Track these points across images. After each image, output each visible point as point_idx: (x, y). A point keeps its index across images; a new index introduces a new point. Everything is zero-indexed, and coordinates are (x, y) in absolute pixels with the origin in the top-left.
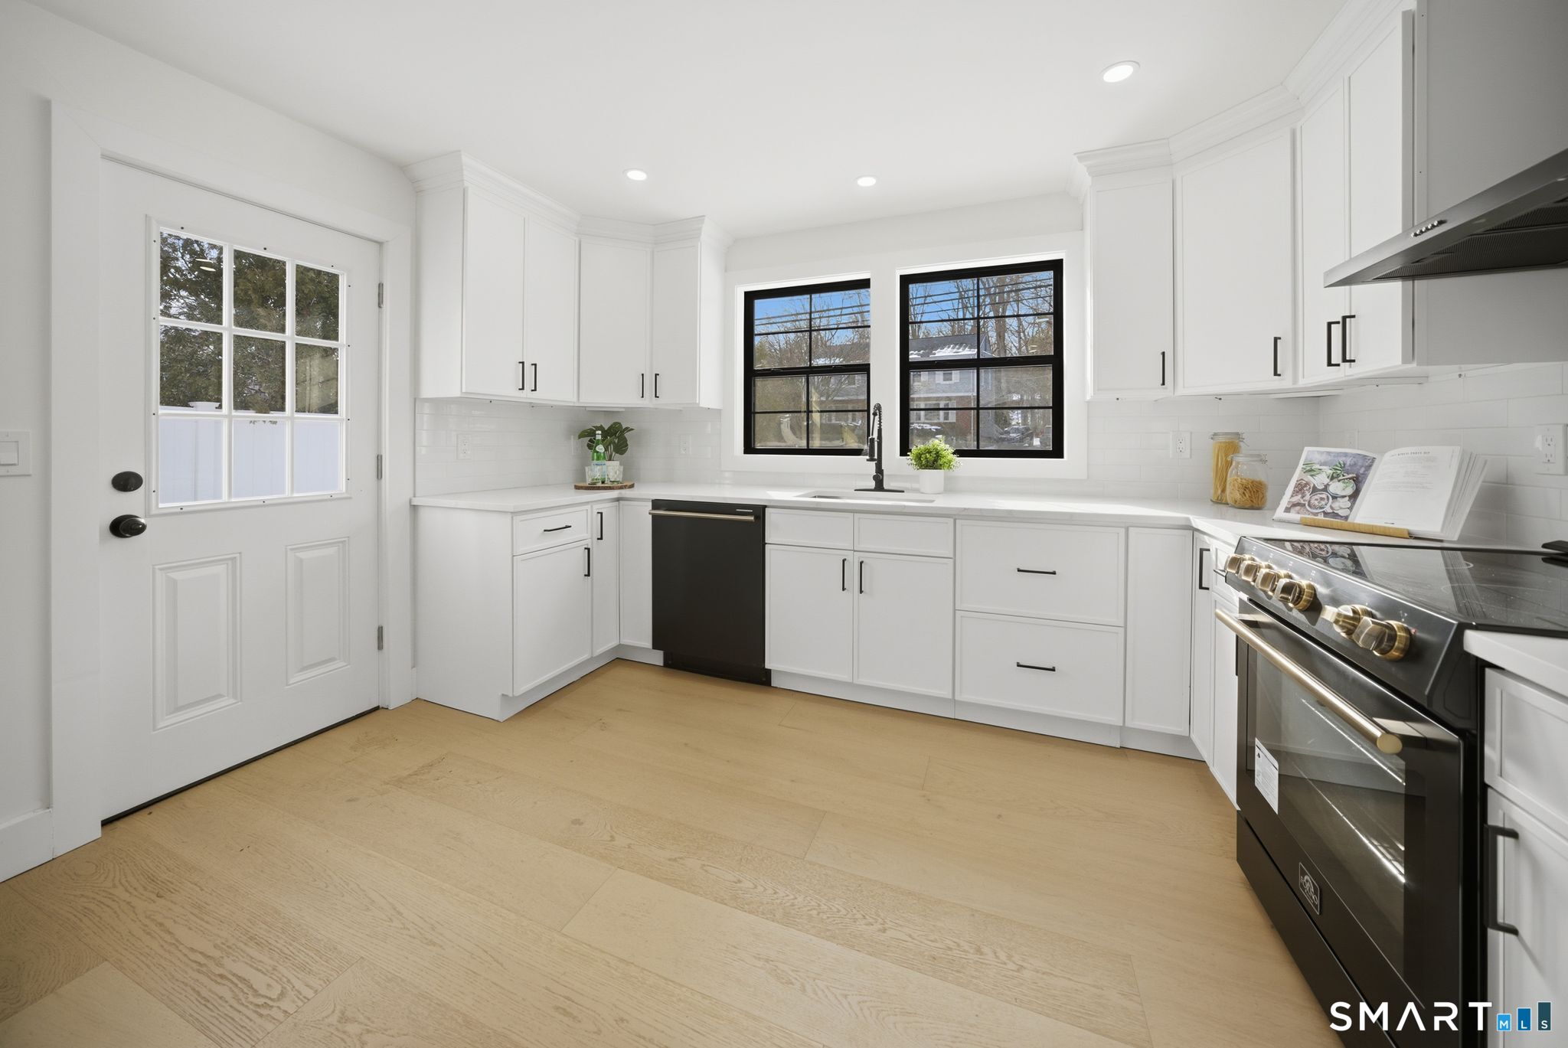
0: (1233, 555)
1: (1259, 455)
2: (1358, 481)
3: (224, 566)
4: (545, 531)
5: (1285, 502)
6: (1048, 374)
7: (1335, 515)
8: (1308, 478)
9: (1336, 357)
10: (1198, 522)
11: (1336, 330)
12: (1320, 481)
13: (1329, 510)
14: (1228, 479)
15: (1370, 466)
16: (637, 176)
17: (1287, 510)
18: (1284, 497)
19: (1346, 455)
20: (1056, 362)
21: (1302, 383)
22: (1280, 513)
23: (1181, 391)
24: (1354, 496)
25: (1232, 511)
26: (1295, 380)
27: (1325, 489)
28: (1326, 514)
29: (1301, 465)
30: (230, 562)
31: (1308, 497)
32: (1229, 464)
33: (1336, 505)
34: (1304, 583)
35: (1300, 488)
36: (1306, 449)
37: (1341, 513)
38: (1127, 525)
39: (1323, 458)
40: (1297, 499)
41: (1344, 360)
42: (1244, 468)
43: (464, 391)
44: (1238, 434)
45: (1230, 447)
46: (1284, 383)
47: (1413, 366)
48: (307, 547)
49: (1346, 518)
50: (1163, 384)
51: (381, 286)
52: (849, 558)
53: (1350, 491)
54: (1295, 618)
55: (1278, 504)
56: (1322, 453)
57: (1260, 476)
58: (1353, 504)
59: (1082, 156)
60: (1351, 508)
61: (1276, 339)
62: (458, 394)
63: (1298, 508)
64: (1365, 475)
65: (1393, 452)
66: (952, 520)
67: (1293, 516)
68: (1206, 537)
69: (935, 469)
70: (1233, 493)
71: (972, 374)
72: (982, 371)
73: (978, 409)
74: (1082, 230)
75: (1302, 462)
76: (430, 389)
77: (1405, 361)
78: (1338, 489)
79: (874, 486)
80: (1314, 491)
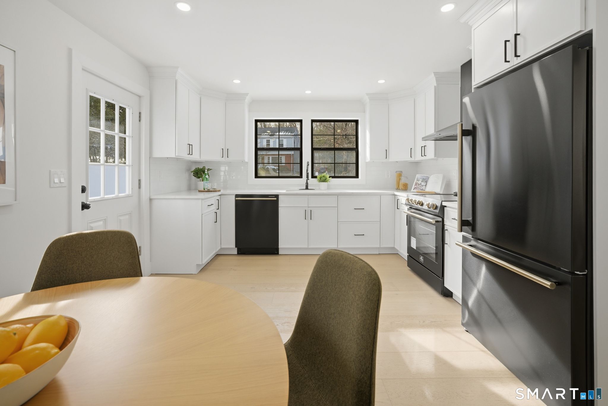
0: (407, 198)
1: (406, 177)
2: (426, 182)
3: (102, 222)
4: (208, 206)
5: (413, 188)
6: (354, 153)
7: (422, 190)
8: (417, 182)
9: (423, 155)
10: (396, 193)
11: (423, 148)
12: (420, 182)
13: (421, 189)
14: (400, 183)
15: (428, 179)
16: (237, 81)
18: (413, 186)
19: (424, 176)
20: (356, 149)
21: (416, 159)
22: (412, 190)
23: (390, 160)
24: (426, 186)
25: (401, 191)
26: (415, 159)
27: (421, 184)
28: (421, 190)
29: (416, 179)
30: (104, 220)
32: (400, 179)
33: (423, 188)
34: (421, 201)
35: (416, 184)
36: (417, 175)
37: (424, 189)
38: (380, 195)
39: (420, 177)
40: (416, 187)
41: (424, 155)
42: (403, 181)
43: (176, 155)
44: (401, 171)
45: (400, 175)
46: (412, 159)
47: (436, 158)
48: (122, 215)
49: (425, 190)
50: (386, 158)
51: (140, 113)
52: (307, 210)
53: (425, 184)
54: (420, 208)
55: (412, 188)
56: (420, 176)
57: (407, 182)
58: (426, 187)
59: (367, 94)
60: (425, 188)
61: (411, 149)
62: (174, 156)
63: (416, 189)
64: (428, 180)
65: (433, 175)
66: (337, 196)
67: (415, 191)
68: (398, 197)
69: (325, 182)
70: (401, 187)
71: (333, 152)
72: (336, 151)
73: (335, 163)
74: (364, 112)
75: (416, 178)
76: (157, 154)
77: (435, 157)
78: (423, 184)
79: (305, 188)
80: (419, 184)
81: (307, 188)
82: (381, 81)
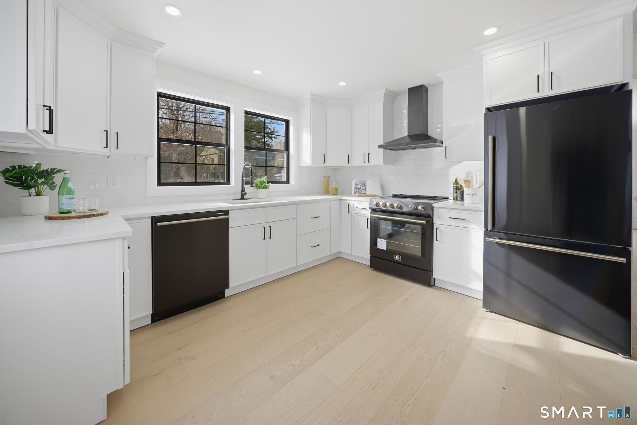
2: (365, 186)
7: (364, 194)
8: (356, 186)
12: (359, 186)
15: (366, 183)
17: (355, 193)
18: (352, 191)
19: (362, 181)
21: (356, 165)
22: (353, 194)
26: (353, 164)
27: (360, 188)
29: (354, 183)
31: (358, 190)
35: (356, 188)
36: (354, 180)
39: (358, 182)
40: (356, 191)
42: (333, 186)
45: (327, 179)
46: (349, 165)
49: (366, 194)
52: (265, 226)
53: (364, 189)
56: (357, 181)
58: (366, 191)
61: (349, 155)
65: (369, 180)
67: (356, 194)
78: (363, 188)
79: (240, 197)
80: (359, 189)
81: (242, 198)
82: (342, 84)
